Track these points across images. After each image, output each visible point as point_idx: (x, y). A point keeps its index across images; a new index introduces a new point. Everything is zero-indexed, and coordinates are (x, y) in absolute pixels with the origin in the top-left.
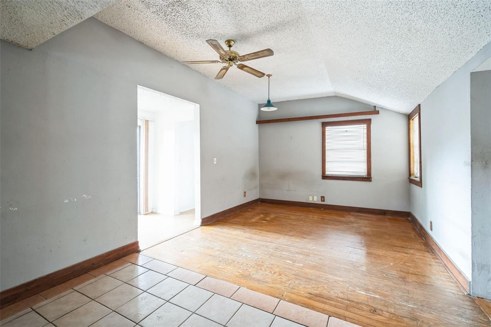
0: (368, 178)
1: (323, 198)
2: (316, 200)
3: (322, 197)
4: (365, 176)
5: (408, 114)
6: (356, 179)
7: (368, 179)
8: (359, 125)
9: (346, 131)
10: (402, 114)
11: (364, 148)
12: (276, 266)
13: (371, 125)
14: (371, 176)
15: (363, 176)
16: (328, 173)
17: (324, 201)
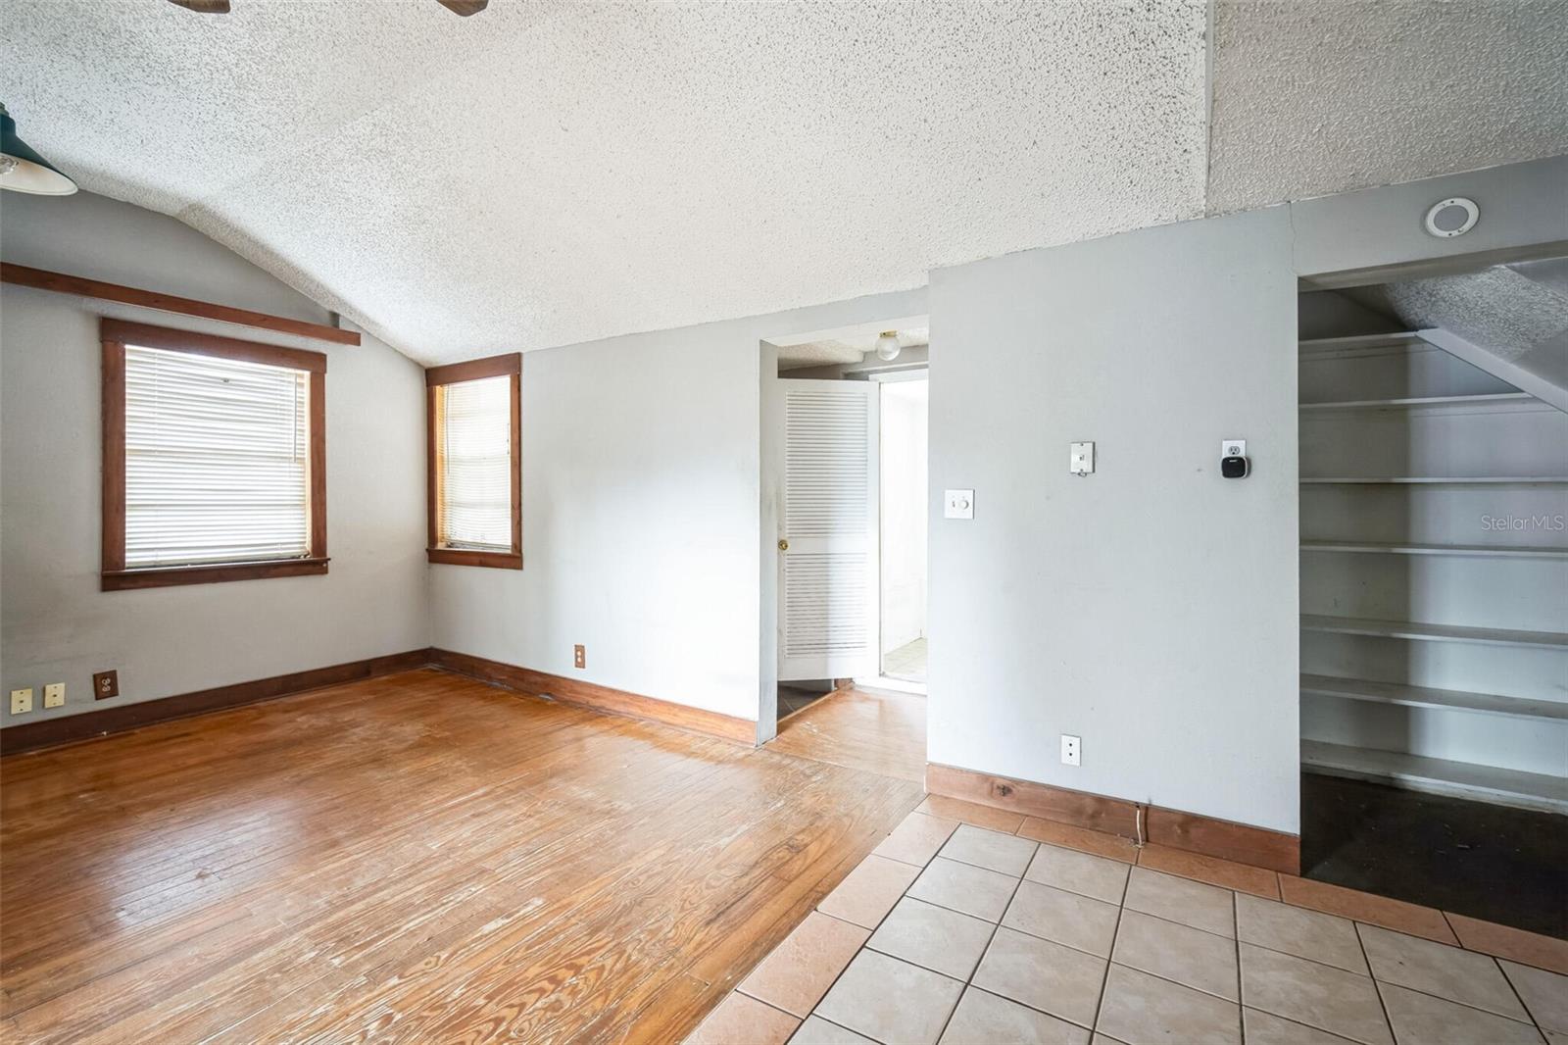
0: (314, 564)
1: (105, 682)
2: (62, 698)
3: (98, 679)
4: (302, 559)
5: (427, 366)
6: (273, 571)
7: (318, 567)
8: (283, 366)
9: (226, 380)
10: (412, 360)
11: (297, 456)
12: (500, 967)
13: (326, 376)
14: (325, 554)
15: (299, 557)
16: (135, 557)
17: (114, 692)
